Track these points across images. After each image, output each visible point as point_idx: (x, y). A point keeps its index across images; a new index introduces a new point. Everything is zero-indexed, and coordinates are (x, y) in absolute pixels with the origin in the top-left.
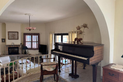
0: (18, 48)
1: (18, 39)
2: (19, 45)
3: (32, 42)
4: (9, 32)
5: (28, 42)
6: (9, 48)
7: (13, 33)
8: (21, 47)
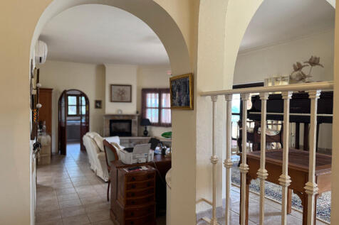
0: (130, 122)
1: (131, 101)
2: (133, 116)
4: (112, 85)
5: (151, 108)
6: (112, 121)
7: (121, 88)
8: (136, 119)
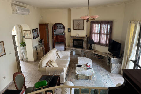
3: (100, 34)
4: (74, 20)
5: (95, 33)
